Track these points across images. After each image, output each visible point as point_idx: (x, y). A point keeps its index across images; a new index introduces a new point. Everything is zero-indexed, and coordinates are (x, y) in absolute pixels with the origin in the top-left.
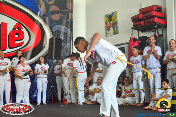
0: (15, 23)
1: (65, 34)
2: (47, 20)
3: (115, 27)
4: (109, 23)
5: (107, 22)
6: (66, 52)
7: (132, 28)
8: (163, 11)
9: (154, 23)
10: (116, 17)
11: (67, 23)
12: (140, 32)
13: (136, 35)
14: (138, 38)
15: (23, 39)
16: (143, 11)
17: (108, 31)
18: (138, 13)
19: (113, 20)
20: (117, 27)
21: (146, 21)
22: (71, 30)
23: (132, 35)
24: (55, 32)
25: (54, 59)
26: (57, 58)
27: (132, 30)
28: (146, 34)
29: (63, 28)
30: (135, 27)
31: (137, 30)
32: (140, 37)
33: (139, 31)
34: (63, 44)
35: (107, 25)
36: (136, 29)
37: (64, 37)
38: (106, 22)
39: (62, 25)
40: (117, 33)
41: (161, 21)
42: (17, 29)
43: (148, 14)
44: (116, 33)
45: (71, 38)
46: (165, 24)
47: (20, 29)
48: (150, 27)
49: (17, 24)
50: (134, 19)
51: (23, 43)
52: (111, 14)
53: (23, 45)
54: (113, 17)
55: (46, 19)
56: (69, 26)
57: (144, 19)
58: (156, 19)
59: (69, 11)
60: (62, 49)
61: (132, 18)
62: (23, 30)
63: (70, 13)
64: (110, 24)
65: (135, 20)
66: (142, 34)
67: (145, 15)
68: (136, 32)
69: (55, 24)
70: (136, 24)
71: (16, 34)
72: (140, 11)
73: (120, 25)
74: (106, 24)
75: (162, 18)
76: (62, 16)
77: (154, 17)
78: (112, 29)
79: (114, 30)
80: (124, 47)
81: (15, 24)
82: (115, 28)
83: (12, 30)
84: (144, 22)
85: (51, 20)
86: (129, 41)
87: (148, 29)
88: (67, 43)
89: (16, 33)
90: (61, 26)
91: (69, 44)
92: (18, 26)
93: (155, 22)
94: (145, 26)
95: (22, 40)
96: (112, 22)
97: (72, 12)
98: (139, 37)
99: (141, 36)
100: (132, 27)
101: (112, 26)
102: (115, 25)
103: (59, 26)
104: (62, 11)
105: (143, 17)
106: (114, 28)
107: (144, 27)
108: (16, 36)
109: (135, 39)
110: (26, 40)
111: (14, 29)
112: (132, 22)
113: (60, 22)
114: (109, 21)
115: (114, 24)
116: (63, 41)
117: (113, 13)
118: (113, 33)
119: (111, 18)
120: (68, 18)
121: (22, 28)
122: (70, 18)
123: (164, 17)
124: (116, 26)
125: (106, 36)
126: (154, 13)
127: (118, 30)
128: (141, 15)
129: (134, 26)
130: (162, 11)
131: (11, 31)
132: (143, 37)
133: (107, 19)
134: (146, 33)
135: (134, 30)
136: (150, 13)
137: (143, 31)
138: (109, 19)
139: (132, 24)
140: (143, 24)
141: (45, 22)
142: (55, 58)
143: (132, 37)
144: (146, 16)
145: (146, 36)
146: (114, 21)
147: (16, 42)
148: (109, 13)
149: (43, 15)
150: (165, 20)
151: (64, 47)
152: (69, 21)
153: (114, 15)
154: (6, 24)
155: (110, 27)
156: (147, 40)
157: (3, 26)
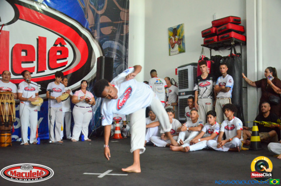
0: (57, 37)
1: (119, 52)
2: (96, 35)
4: (173, 38)
5: (171, 37)
7: (202, 45)
8: (242, 24)
9: (230, 39)
10: (182, 30)
11: (121, 38)
12: (213, 51)
13: (207, 53)
14: (209, 58)
16: (217, 24)
17: (173, 48)
18: (210, 25)
19: (178, 34)
20: (184, 44)
21: (220, 37)
22: (127, 46)
23: (202, 53)
24: (106, 49)
27: (203, 48)
28: (220, 53)
29: (116, 45)
30: (206, 44)
31: (209, 47)
33: (211, 48)
34: (115, 65)
35: (171, 41)
36: (207, 46)
37: (117, 56)
38: (169, 37)
39: (114, 41)
40: (184, 51)
41: (239, 36)
42: (59, 46)
43: (223, 27)
44: (182, 51)
46: (244, 40)
47: (62, 45)
48: (225, 43)
50: (204, 32)
51: (66, 63)
52: (176, 27)
53: (67, 66)
54: (179, 31)
55: (94, 32)
56: (124, 43)
57: (218, 33)
58: (233, 34)
59: (123, 24)
60: (114, 71)
61: (202, 32)
62: (67, 46)
63: (125, 26)
64: (175, 40)
65: (206, 34)
66: (215, 53)
67: (219, 28)
68: (207, 50)
69: (105, 39)
70: (207, 39)
71: (58, 52)
72: (213, 24)
73: (187, 41)
74: (170, 39)
75: (241, 32)
76: (115, 28)
77: (230, 31)
78: (177, 46)
79: (179, 47)
81: (57, 39)
82: (181, 45)
83: (52, 46)
84: (218, 38)
85: (101, 34)
87: (222, 46)
89: (58, 50)
91: (124, 64)
93: (232, 38)
94: (219, 43)
95: (66, 59)
96: (177, 37)
97: (127, 24)
98: (212, 57)
99: (214, 55)
100: (203, 43)
101: (177, 43)
102: (181, 41)
103: (110, 42)
104: (114, 22)
105: (216, 31)
106: (179, 44)
108: (58, 54)
109: (206, 59)
110: (70, 59)
111: (55, 45)
112: (203, 37)
113: (111, 37)
114: (172, 36)
115: (179, 40)
116: (115, 61)
117: (179, 26)
118: (178, 51)
119: (177, 32)
120: (122, 32)
121: (66, 44)
122: (124, 32)
123: (243, 32)
125: (170, 55)
126: (230, 26)
127: (185, 48)
128: (214, 29)
129: (205, 42)
130: (240, 24)
132: (216, 56)
133: (172, 34)
134: (220, 51)
135: (204, 48)
136: (225, 25)
137: (217, 49)
138: (174, 33)
139: (202, 40)
140: (216, 40)
141: (94, 37)
143: (203, 56)
144: (220, 30)
145: (221, 55)
146: (179, 35)
147: (58, 62)
148: (174, 25)
149: (91, 28)
150: (244, 35)
151: (116, 68)
152: (123, 36)
153: (180, 29)
154: (45, 39)
155: (174, 44)
156: (221, 61)
157: (41, 41)
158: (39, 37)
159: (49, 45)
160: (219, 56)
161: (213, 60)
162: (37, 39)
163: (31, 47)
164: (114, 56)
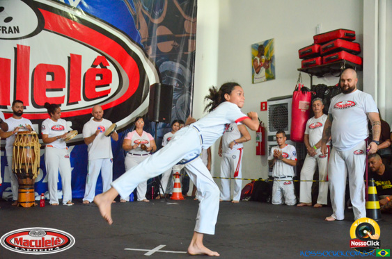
1: (181, 77)
2: (150, 52)
3: (268, 67)
4: (258, 59)
5: (256, 57)
6: (182, 108)
7: (299, 70)
8: (357, 41)
9: (339, 61)
10: (271, 48)
11: (185, 57)
12: (314, 77)
13: (307, 81)
14: (309, 87)
15: (110, 84)
16: (320, 39)
17: (257, 73)
18: (312, 42)
19: (265, 53)
20: (273, 68)
21: (325, 58)
22: (192, 70)
23: (299, 80)
24: (164, 73)
25: (157, 121)
26: (164, 119)
27: (300, 74)
28: (325, 80)
29: (177, 67)
30: (305, 68)
31: (309, 73)
32: (314, 86)
33: (312, 74)
34: (175, 96)
35: (255, 63)
36: (306, 71)
37: (178, 82)
38: (253, 57)
39: (176, 62)
40: (273, 78)
41: (352, 57)
42: (99, 67)
43: (329, 45)
44: (270, 77)
45: (190, 84)
46: (360, 63)
47: (104, 66)
48: (332, 68)
49: (98, 57)
50: (303, 53)
51: (109, 91)
52: (262, 44)
53: (110, 95)
54: (267, 49)
55: (148, 49)
56: (188, 64)
57: (322, 53)
58: (343, 55)
59: (188, 38)
60: (173, 104)
61: (300, 51)
62: (111, 67)
63: (190, 41)
64: (261, 62)
65: (305, 54)
66: (317, 81)
67: (323, 46)
68: (306, 76)
69: (163, 58)
70: (305, 62)
71: (98, 75)
72: (315, 40)
73: (278, 64)
74: (254, 60)
75: (355, 51)
76: (176, 44)
77: (339, 50)
78: (263, 70)
79: (267, 72)
80: (287, 104)
81: (96, 57)
82: (270, 69)
83: (89, 67)
84: (322, 60)
85: (158, 52)
86: (294, 93)
87: (328, 72)
88: (182, 94)
89: (97, 73)
90: (174, 63)
91: (187, 95)
92: (101, 61)
93: (342, 60)
94: (324, 67)
95: (108, 85)
96: (264, 58)
97: (194, 38)
98: (312, 86)
99: (316, 84)
100: (300, 67)
101: (264, 66)
102: (269, 64)
103: (170, 62)
104: (176, 36)
105: (319, 49)
107: (321, 67)
108: (98, 78)
109: (304, 89)
110: (114, 86)
111: (94, 66)
112: (300, 58)
113: (172, 56)
114: (258, 56)
115: (267, 61)
116: (176, 90)
117: (266, 42)
118: (265, 78)
119: (263, 51)
120: (186, 49)
121: (108, 65)
122: (190, 50)
123: (358, 51)
124: (272, 65)
125: (253, 83)
126: (340, 43)
127: (274, 73)
128: (317, 47)
129: (303, 66)
130: (354, 40)
131: (89, 70)
132: (319, 85)
133: (256, 53)
134: (325, 78)
135: (302, 73)
136: (332, 42)
137: (320, 75)
138: (259, 52)
139: (298, 63)
140: (319, 63)
141: (147, 55)
142: (160, 121)
143: (299, 85)
144: (325, 49)
145: (325, 84)
146: (267, 55)
147: (98, 90)
148: (260, 41)
149: (144, 43)
150: (360, 55)
151: (176, 100)
152: (187, 55)
153: (268, 45)
154: (80, 57)
155: (260, 67)
156: (326, 92)
157: (74, 60)
158: (71, 54)
159: (86, 66)
160: (323, 85)
161: (315, 91)
162: (69, 57)
163: (61, 69)
164: (175, 84)
